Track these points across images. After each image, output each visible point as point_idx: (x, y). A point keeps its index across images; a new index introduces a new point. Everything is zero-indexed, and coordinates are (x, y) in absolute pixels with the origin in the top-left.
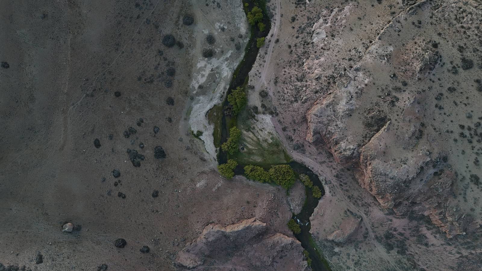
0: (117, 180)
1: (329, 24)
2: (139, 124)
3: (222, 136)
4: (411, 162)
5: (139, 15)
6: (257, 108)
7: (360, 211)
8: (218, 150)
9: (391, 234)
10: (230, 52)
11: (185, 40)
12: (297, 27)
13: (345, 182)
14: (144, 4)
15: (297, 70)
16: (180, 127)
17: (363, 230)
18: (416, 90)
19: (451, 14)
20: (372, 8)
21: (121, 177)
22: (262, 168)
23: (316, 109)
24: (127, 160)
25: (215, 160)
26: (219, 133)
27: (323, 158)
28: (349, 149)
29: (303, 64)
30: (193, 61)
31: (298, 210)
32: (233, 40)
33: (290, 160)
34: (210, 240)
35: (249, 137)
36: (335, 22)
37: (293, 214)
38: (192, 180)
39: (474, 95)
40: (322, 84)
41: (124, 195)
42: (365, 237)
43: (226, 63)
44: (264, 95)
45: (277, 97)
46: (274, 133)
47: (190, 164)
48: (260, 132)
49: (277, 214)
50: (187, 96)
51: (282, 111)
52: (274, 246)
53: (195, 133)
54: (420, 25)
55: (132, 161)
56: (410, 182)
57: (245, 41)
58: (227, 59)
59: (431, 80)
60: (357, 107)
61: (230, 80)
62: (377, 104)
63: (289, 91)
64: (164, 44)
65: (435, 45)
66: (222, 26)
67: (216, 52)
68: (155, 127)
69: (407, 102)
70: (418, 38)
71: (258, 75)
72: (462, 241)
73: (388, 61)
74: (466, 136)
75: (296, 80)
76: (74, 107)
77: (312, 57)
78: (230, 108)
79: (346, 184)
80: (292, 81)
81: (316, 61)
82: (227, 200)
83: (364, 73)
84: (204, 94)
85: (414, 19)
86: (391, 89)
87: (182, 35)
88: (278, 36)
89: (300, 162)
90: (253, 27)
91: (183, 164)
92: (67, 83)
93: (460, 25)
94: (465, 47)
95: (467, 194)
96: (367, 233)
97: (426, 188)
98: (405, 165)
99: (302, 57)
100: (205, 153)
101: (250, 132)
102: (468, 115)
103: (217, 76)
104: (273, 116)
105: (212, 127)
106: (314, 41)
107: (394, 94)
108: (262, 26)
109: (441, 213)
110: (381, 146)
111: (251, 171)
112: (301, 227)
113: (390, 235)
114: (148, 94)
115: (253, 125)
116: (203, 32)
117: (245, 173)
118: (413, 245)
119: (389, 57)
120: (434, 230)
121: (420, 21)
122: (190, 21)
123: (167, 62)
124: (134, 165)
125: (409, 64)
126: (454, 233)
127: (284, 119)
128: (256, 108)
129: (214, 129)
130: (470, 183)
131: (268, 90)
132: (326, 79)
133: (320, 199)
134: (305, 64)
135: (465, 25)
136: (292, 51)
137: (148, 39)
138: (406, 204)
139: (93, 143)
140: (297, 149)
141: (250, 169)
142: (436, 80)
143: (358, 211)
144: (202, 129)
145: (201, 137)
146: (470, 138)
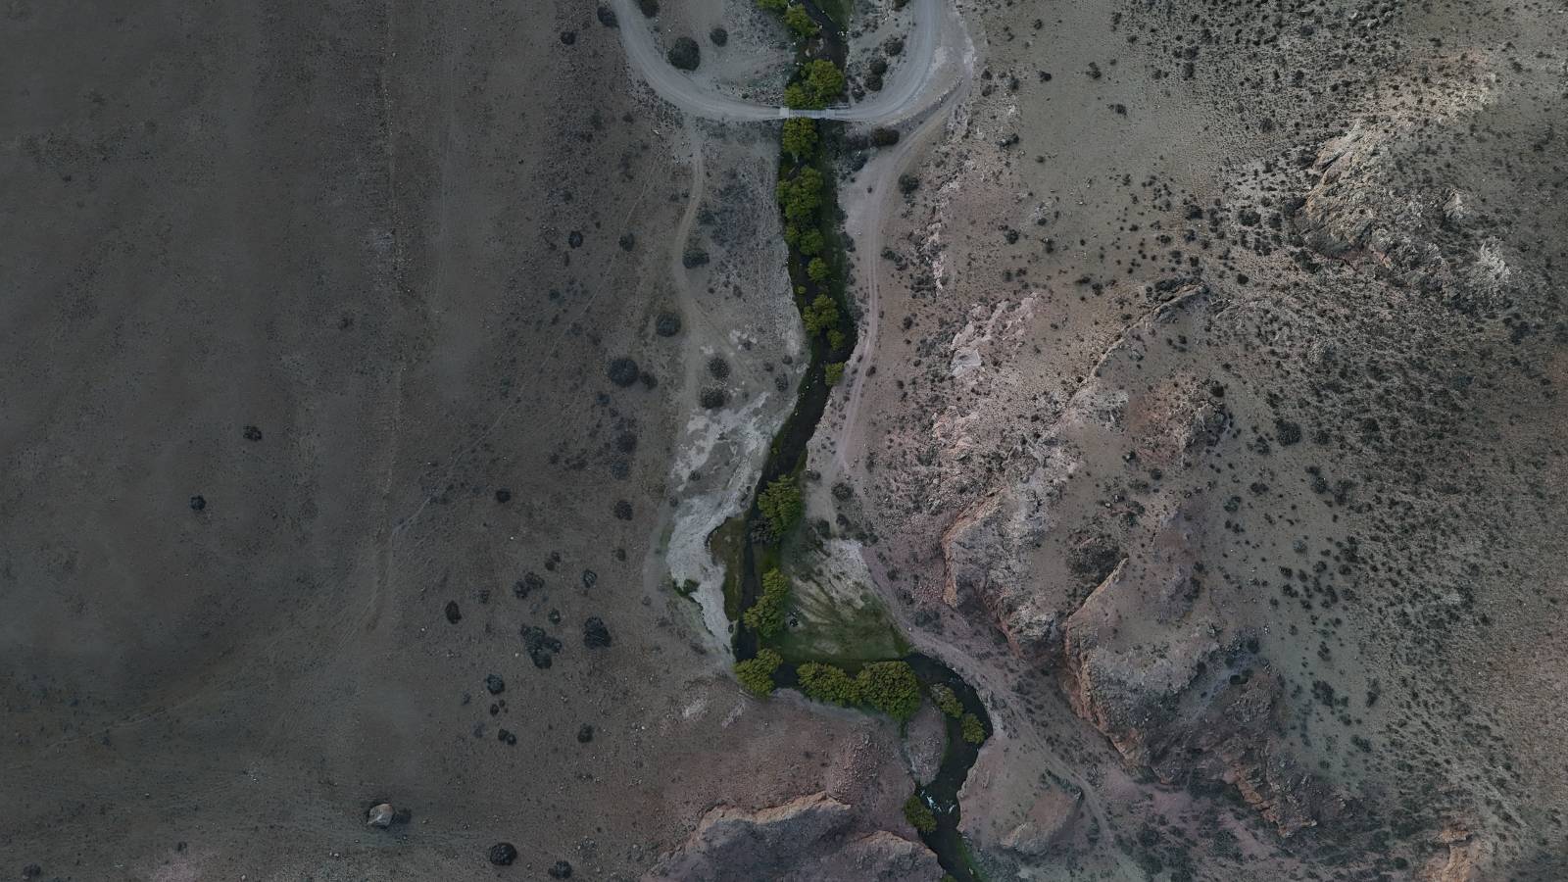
0: (495, 700)
1: (988, 337)
2: (550, 567)
3: (744, 592)
4: (1176, 652)
5: (557, 316)
6: (826, 524)
7: (1077, 775)
8: (734, 626)
9: (1154, 832)
10: (764, 395)
11: (660, 369)
12: (916, 340)
13: (1038, 702)
14: (568, 291)
15: (918, 437)
16: (645, 571)
17: (1087, 822)
18: (1182, 489)
19: (1248, 323)
20: (1082, 305)
21: (505, 693)
22: (841, 671)
23: (962, 529)
24: (520, 653)
25: (728, 651)
26: (737, 584)
27: (985, 645)
28: (1039, 623)
29: (932, 425)
30: (677, 418)
31: (928, 774)
32: (770, 368)
33: (909, 651)
34: (717, 843)
35: (810, 595)
36: (1001, 333)
37: (918, 784)
38: (673, 701)
39: (1308, 502)
40: (974, 471)
41: (514, 736)
42: (1093, 841)
43: (754, 420)
44: (842, 493)
45: (874, 498)
46: (869, 583)
47: (667, 660)
48: (835, 582)
49: (879, 784)
50: (662, 497)
51: (885, 531)
52: (869, 861)
53: (681, 584)
54: (1183, 346)
55: (532, 655)
56: (1177, 698)
57: (798, 371)
58: (756, 412)
59: (1212, 467)
60: (1053, 525)
61: (762, 460)
62: (1096, 520)
63: (900, 485)
64: (612, 380)
65: (1219, 391)
66: (745, 337)
67: (730, 396)
68: (587, 572)
69: (1161, 517)
70: (1180, 374)
71: (829, 447)
72: (1316, 846)
73: (1118, 424)
74: (1296, 594)
75: (915, 461)
76: (403, 528)
77: (951, 410)
78: (764, 526)
79: (1041, 707)
80: (908, 462)
81: (960, 420)
82: (758, 749)
83: (1066, 451)
84: (702, 492)
85: (1171, 332)
86: (1126, 487)
87: (653, 359)
88: (874, 360)
89: (930, 654)
90: (816, 339)
91: (651, 660)
92: (390, 474)
93: (1269, 348)
94: (1281, 396)
95: (1309, 727)
96: (1097, 831)
97: (1216, 714)
98: (1163, 660)
99: (929, 409)
100: (704, 635)
101: (811, 583)
102: (1297, 546)
103: (733, 449)
104: (865, 545)
105: (721, 569)
106: (955, 373)
107: (1133, 497)
108: (836, 338)
109: (1255, 775)
110: (1108, 617)
111: (815, 677)
112: (936, 815)
113: (1153, 835)
114: (571, 494)
115: (818, 566)
116: (701, 351)
117: (801, 681)
118: (1206, 859)
119: (1119, 414)
120: (1251, 819)
121: (1184, 338)
122: (671, 326)
123: (618, 419)
124: (536, 664)
125: (1162, 432)
126: (1293, 823)
127: (890, 550)
128: (824, 525)
129: (726, 575)
130: (1314, 700)
131: (853, 482)
132: (982, 461)
133: (981, 745)
134: (935, 426)
135: (1278, 350)
136: (905, 394)
137: (575, 369)
138: (1178, 755)
139: (443, 613)
140: (923, 624)
141: (813, 672)
142: (1224, 467)
143: (1073, 775)
144: (697, 576)
145: (694, 595)
146: (1305, 598)
